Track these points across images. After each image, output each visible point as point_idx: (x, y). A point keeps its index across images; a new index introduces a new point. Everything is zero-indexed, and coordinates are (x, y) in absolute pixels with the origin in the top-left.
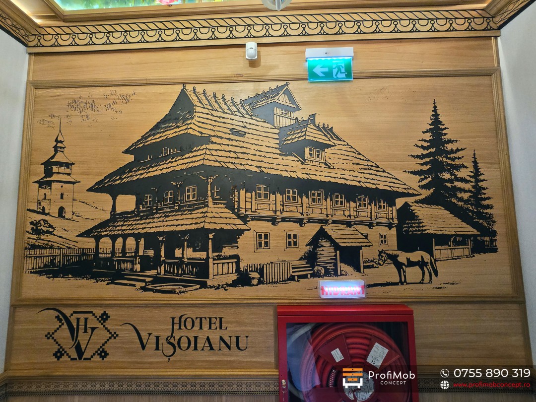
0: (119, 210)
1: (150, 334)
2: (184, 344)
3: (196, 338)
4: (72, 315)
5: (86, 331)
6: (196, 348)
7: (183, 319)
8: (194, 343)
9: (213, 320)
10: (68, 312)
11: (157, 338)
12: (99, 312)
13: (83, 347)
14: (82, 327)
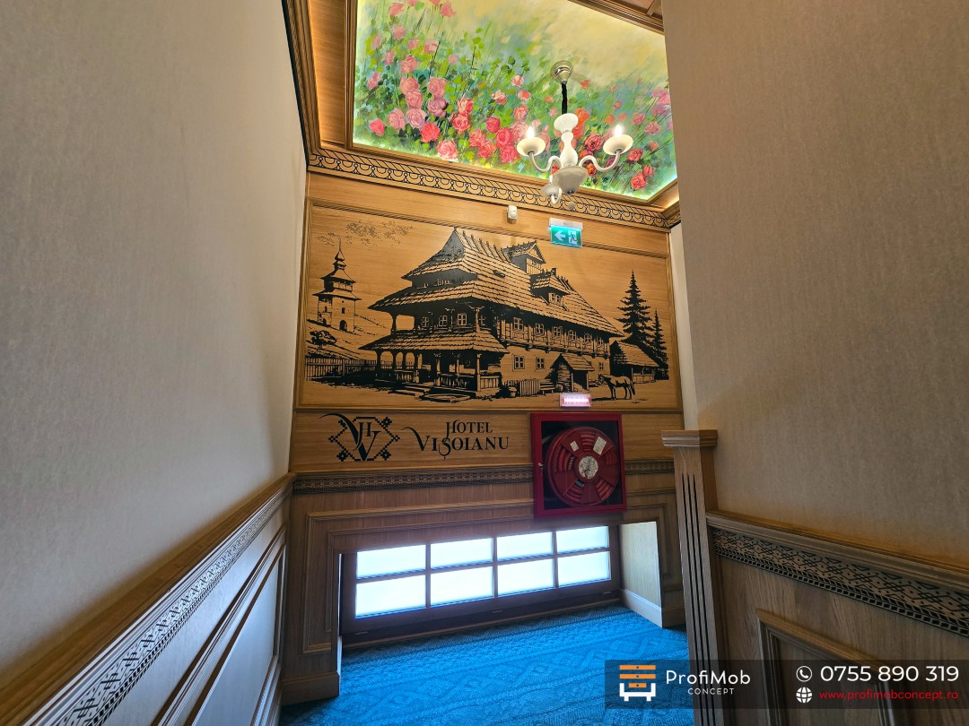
0: (399, 327)
1: (428, 437)
2: (457, 445)
3: (467, 439)
4: (355, 420)
5: (369, 435)
6: (467, 448)
7: (456, 424)
8: (465, 444)
9: (481, 425)
10: (351, 417)
11: (435, 440)
12: (381, 418)
13: (367, 449)
14: (365, 431)
